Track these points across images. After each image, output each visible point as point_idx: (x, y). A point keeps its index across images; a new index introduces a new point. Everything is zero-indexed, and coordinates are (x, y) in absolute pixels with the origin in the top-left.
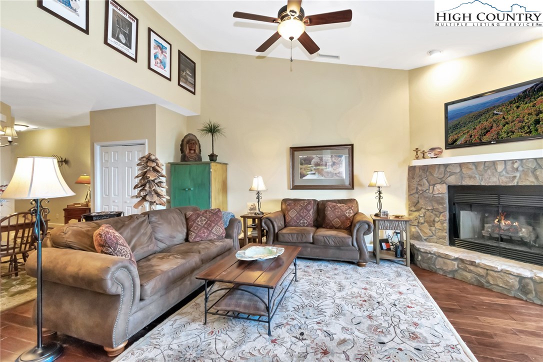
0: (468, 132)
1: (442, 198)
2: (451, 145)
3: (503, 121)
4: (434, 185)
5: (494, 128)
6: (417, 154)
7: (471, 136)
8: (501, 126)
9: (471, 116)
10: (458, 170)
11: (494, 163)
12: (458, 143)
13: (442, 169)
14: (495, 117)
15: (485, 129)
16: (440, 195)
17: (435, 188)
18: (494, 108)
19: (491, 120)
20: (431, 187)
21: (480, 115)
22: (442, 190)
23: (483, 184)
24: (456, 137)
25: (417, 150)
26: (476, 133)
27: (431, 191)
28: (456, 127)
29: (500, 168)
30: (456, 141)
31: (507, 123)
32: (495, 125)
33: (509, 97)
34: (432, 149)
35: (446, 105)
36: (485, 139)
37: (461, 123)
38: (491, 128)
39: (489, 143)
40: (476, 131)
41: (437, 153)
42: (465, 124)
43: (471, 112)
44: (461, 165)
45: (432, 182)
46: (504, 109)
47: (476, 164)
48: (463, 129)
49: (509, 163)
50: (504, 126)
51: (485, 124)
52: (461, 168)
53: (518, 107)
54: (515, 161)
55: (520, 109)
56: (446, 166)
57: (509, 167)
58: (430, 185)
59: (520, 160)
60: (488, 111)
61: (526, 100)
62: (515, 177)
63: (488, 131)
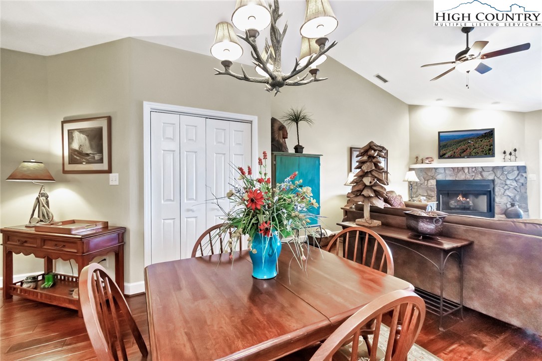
0: (453, 150)
1: (434, 188)
2: (441, 156)
3: (473, 147)
4: (428, 180)
5: (468, 150)
6: (417, 161)
7: (455, 153)
8: (472, 149)
9: (454, 141)
10: (443, 171)
11: (463, 168)
12: (446, 156)
13: (434, 170)
14: (469, 144)
16: (432, 186)
17: (429, 182)
18: (469, 139)
19: (467, 145)
20: (426, 182)
21: (461, 142)
22: (433, 183)
23: (457, 179)
24: (445, 152)
25: (417, 158)
26: (458, 151)
27: (426, 184)
28: (445, 146)
29: (466, 171)
30: (445, 154)
31: (475, 148)
32: (469, 148)
33: (477, 134)
34: (427, 158)
35: (439, 133)
36: (463, 155)
37: (448, 144)
38: (467, 149)
39: (463, 157)
40: (457, 150)
41: (430, 161)
42: (451, 145)
43: (455, 139)
45: (427, 179)
46: (474, 141)
47: (454, 168)
48: (450, 148)
49: (470, 169)
51: (463, 147)
52: (445, 170)
53: (481, 141)
54: (472, 168)
55: (483, 142)
56: (436, 169)
57: (470, 171)
58: (425, 180)
59: (475, 167)
60: (465, 140)
61: (486, 138)
62: (473, 175)
63: (464, 151)
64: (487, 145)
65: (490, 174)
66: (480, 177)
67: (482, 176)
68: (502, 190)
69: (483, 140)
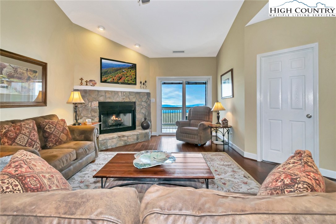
0: (112, 77)
1: (97, 109)
3: (126, 76)
4: (92, 102)
5: (123, 78)
6: (81, 82)
7: (114, 80)
8: (125, 77)
9: (114, 69)
10: (104, 94)
11: (118, 92)
13: (96, 93)
14: (123, 73)
15: (120, 77)
16: (95, 108)
17: (93, 103)
18: (123, 68)
19: (122, 74)
20: (90, 103)
21: (117, 70)
22: (95, 105)
23: (114, 101)
24: (106, 78)
25: (82, 79)
26: (116, 79)
27: (90, 105)
28: (106, 73)
29: (120, 94)
31: (127, 77)
32: (123, 77)
33: (128, 65)
34: (91, 81)
35: (101, 59)
36: (119, 81)
37: (108, 71)
39: (118, 83)
40: (116, 77)
41: (93, 83)
42: (111, 73)
43: (113, 67)
44: (106, 92)
45: (91, 100)
46: (126, 70)
47: (112, 92)
48: (110, 75)
50: (126, 77)
51: (120, 75)
52: (105, 93)
53: (131, 71)
54: (124, 92)
55: (131, 72)
56: (98, 91)
57: (122, 94)
58: (89, 102)
59: (125, 92)
60: (120, 69)
61: (133, 69)
62: (124, 98)
63: (120, 79)
64: (134, 75)
65: (133, 98)
66: (128, 99)
67: (129, 99)
68: (140, 109)
69: (132, 71)
